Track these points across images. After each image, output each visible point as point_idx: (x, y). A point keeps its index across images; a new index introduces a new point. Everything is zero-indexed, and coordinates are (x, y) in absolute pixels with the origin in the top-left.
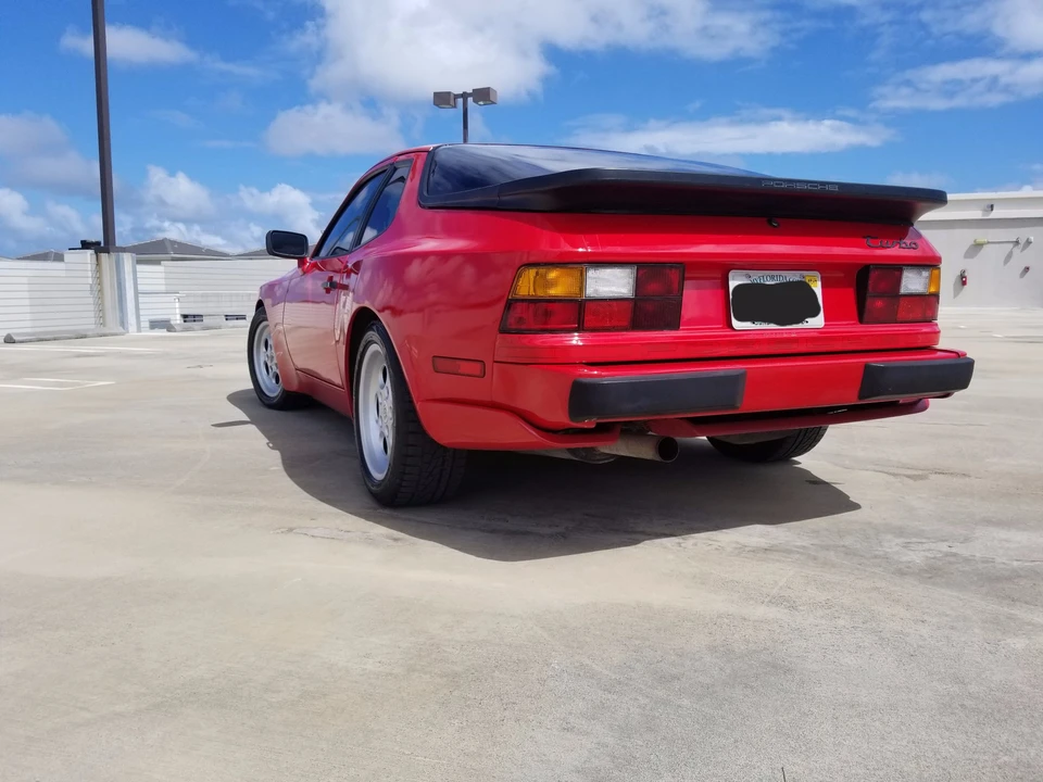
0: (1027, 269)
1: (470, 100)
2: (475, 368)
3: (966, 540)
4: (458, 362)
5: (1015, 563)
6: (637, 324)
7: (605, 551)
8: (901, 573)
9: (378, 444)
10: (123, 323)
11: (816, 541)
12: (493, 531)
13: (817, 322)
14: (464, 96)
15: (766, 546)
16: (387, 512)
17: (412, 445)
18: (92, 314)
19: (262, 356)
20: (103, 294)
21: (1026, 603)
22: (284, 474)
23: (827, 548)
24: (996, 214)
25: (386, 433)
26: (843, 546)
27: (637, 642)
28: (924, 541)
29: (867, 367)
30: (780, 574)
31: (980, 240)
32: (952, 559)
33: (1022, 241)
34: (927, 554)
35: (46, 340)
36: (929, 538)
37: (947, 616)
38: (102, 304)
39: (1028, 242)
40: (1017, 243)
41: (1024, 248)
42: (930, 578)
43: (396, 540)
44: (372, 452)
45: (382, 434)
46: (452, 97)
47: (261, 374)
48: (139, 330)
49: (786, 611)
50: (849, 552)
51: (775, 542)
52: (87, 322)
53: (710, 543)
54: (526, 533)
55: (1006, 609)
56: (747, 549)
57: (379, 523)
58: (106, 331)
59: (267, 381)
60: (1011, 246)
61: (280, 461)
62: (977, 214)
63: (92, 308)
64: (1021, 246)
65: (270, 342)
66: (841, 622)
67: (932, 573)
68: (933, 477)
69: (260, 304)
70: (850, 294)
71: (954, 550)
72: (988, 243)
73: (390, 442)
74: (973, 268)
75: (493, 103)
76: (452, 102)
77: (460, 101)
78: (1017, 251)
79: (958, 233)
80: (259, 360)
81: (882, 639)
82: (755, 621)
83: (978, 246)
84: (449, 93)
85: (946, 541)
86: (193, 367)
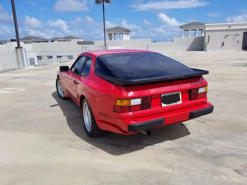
0: (238, 41)
3: (211, 144)
4: (105, 115)
5: (220, 152)
6: (142, 109)
7: (136, 151)
8: (196, 156)
9: (88, 123)
10: (24, 65)
11: (180, 146)
12: (113, 145)
13: (180, 102)
15: (169, 148)
16: (90, 139)
18: (16, 63)
19: (59, 87)
20: (18, 59)
21: (220, 165)
22: (67, 125)
23: (182, 148)
24: (231, 28)
25: (90, 121)
26: (186, 147)
27: (142, 181)
28: (202, 145)
29: (190, 112)
30: (171, 158)
31: (227, 35)
32: (207, 151)
33: (237, 35)
34: (202, 149)
35: (6, 71)
36: (203, 144)
37: (204, 170)
38: (18, 61)
39: (239, 35)
40: (236, 35)
41: (238, 36)
42: (202, 158)
44: (87, 124)
45: (88, 120)
46: (100, 1)
47: (59, 91)
48: (28, 66)
49: (172, 170)
50: (187, 149)
51: (171, 147)
52: (15, 66)
53: (159, 147)
54: (120, 145)
55: (216, 168)
56: (166, 149)
57: (89, 143)
58: (20, 68)
59: (61, 93)
60: (234, 36)
61: (66, 120)
62: (227, 28)
63: (16, 62)
64: (237, 36)
65: (61, 84)
66: (182, 173)
67: (202, 156)
68: (207, 122)
69: (58, 76)
70: (187, 95)
71: (208, 148)
72: (229, 35)
73: (91, 123)
74: (225, 41)
76: (100, 3)
78: (236, 37)
79: (222, 33)
80: (59, 88)
81: (190, 178)
82: (166, 173)
83: (227, 36)
85: (206, 145)
86: (43, 82)
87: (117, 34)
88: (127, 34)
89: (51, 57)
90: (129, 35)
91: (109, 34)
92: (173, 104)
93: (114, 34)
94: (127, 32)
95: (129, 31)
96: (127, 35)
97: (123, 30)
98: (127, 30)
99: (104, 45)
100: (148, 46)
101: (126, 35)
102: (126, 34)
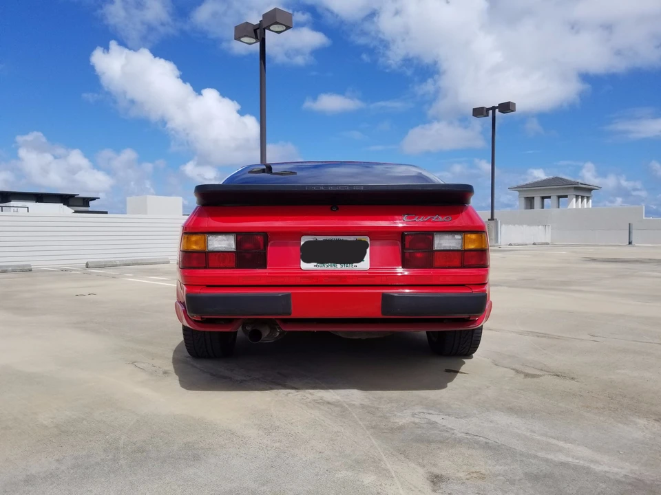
1: (497, 110)
6: (239, 266)
12: (215, 375)
14: (493, 108)
43: (165, 373)
46: (485, 110)
54: (227, 378)
76: (485, 113)
77: (491, 112)
84: (483, 108)
87: (549, 197)
88: (583, 197)
90: (590, 201)
91: (527, 198)
92: (339, 267)
93: (543, 198)
94: (584, 191)
95: (590, 190)
96: (582, 201)
97: (568, 188)
98: (580, 185)
99: (489, 220)
100: (634, 227)
101: (580, 200)
102: (577, 197)
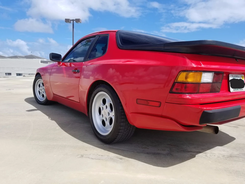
2: (158, 104)
4: (149, 102)
6: (211, 91)
9: (100, 123)
13: (244, 89)
14: (73, 20)
16: (107, 146)
17: (122, 126)
19: (38, 89)
43: (121, 159)
46: (70, 20)
47: (37, 94)
53: (213, 154)
61: (57, 125)
65: (41, 85)
75: (81, 23)
76: (70, 22)
86: (8, 90)
89: (10, 74)
92: (239, 90)
